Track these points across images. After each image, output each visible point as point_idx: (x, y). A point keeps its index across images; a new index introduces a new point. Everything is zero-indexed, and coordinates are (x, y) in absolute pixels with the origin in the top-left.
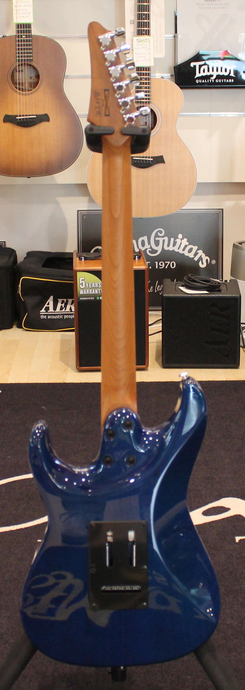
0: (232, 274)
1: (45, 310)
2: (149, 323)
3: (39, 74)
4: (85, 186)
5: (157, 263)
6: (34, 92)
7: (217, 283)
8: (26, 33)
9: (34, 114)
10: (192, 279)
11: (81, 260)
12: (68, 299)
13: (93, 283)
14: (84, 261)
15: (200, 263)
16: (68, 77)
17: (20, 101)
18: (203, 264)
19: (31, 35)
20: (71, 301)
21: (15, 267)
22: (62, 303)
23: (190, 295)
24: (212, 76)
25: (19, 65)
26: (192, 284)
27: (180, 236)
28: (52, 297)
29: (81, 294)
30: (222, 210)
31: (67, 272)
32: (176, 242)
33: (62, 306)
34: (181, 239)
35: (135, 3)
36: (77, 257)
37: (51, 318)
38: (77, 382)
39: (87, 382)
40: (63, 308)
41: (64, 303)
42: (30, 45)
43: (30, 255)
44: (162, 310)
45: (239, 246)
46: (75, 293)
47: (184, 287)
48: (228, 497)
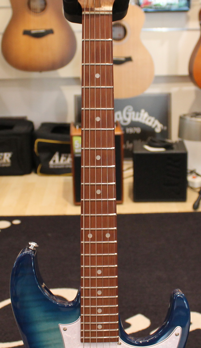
0: (179, 137)
1: (53, 162)
2: (124, 169)
3: (46, 2)
5: (127, 129)
6: (43, 14)
11: (76, 128)
12: (68, 155)
14: (78, 128)
15: (156, 129)
18: (158, 130)
20: (70, 155)
22: (64, 157)
23: (153, 152)
26: (154, 144)
27: (143, 111)
28: (57, 154)
29: (76, 152)
30: (170, 94)
31: (65, 136)
32: (140, 115)
34: (144, 113)
36: (73, 126)
37: (57, 167)
40: (65, 160)
43: (44, 125)
45: (184, 117)
47: (148, 146)
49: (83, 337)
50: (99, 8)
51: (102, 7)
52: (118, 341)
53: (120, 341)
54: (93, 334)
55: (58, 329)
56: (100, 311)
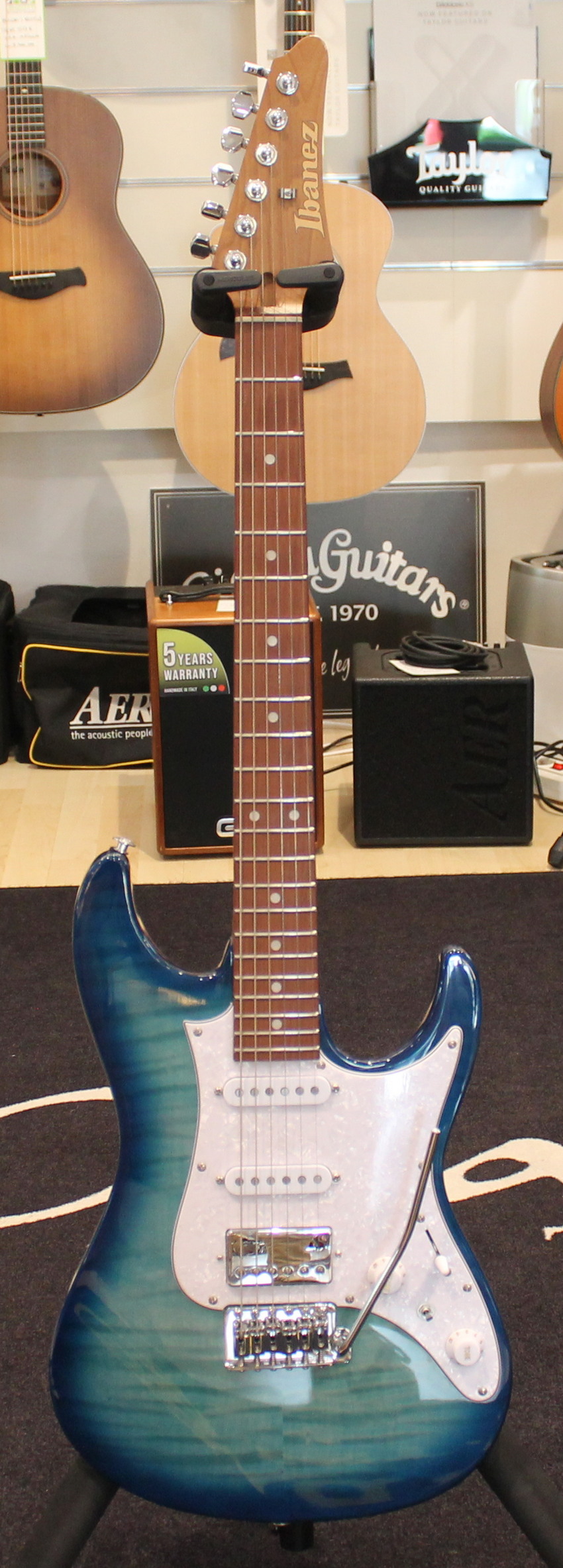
0: (509, 631)
1: (81, 719)
2: (325, 745)
3: (60, 177)
4: (169, 434)
5: (334, 608)
6: (50, 219)
7: (478, 650)
8: (30, 82)
9: (50, 268)
10: (421, 641)
11: (165, 602)
12: (134, 695)
13: (195, 655)
14: (172, 604)
15: (434, 607)
16: (125, 184)
17: (17, 241)
18: (439, 608)
19: (42, 86)
20: (141, 698)
21: (11, 622)
22: (120, 704)
23: (418, 679)
24: (455, 178)
25: (14, 157)
26: (422, 654)
27: (387, 546)
28: (96, 691)
29: (167, 679)
30: (483, 484)
31: (134, 632)
32: (378, 559)
33: (119, 711)
34: (390, 554)
35: (279, 13)
36: (156, 595)
37: (95, 738)
38: (162, 882)
39: (185, 881)
40: (123, 715)
41: (124, 704)
42: (38, 110)
43: (44, 593)
44: (354, 717)
45: (525, 566)
46: (152, 678)
47: (403, 661)
48: (521, 1137)
49: (240, 1050)
50: (273, 307)
51: (280, 305)
52: (318, 1057)
53: (323, 1059)
54: (263, 1040)
55: (182, 1034)
56: (277, 987)
